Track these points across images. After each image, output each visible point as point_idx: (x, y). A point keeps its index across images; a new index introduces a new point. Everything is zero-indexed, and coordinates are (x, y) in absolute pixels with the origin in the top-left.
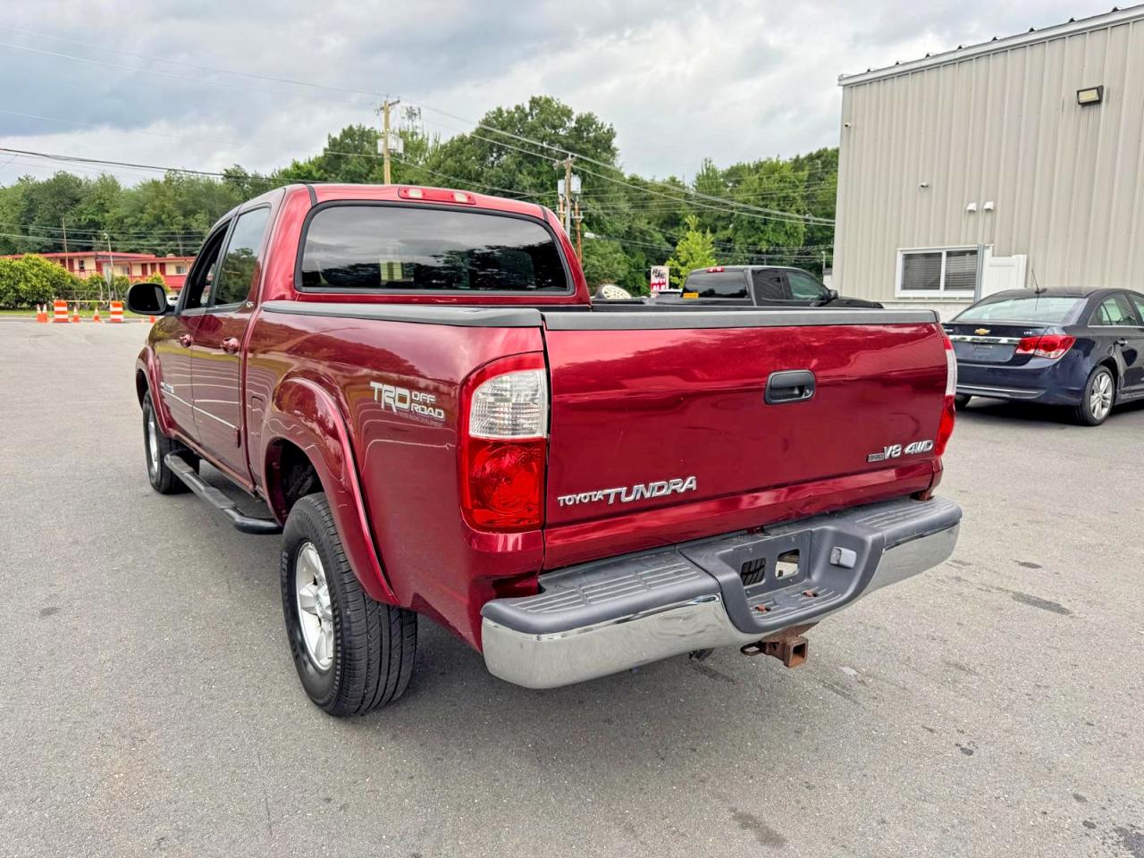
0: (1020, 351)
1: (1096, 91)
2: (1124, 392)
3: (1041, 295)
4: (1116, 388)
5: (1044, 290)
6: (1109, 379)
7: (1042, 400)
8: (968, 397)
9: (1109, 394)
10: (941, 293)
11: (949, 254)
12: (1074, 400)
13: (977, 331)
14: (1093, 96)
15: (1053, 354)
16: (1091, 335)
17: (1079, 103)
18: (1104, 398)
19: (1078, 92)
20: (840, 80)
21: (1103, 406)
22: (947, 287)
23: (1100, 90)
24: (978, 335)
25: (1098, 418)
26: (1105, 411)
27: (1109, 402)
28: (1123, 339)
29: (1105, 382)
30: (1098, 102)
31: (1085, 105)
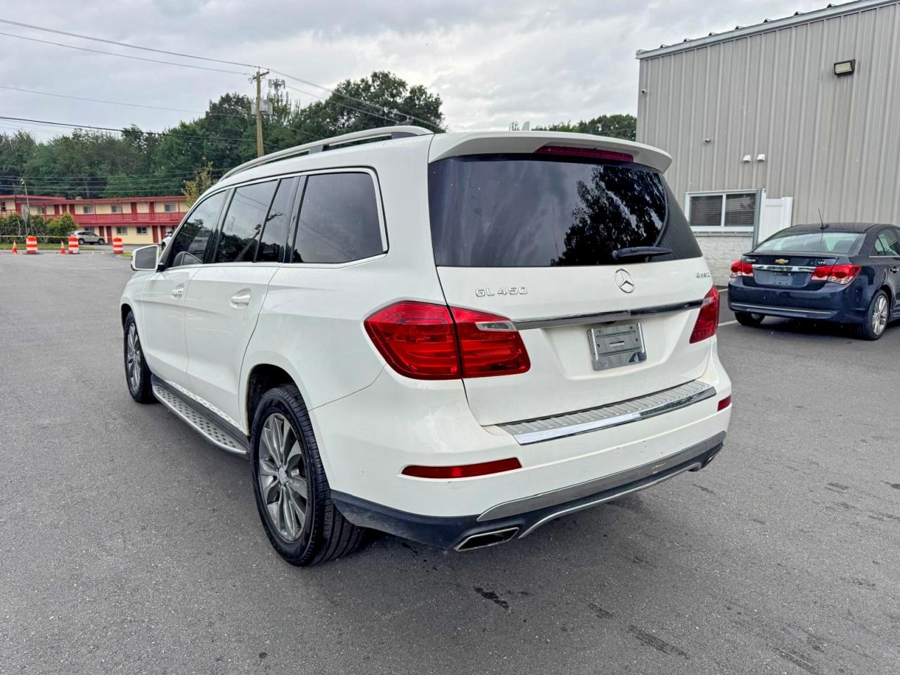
0: (815, 278)
1: (849, 63)
2: (896, 311)
3: (825, 230)
4: (889, 308)
5: (827, 226)
6: (885, 301)
7: (835, 320)
8: (763, 315)
9: (885, 314)
10: (722, 228)
11: (729, 197)
12: (859, 319)
13: (777, 261)
14: (847, 68)
15: (843, 281)
16: (872, 264)
17: (836, 74)
18: (882, 317)
19: (835, 65)
20: (637, 55)
21: (881, 323)
22: (726, 224)
23: (852, 63)
24: (778, 264)
25: (877, 334)
26: (882, 327)
27: (885, 320)
28: (895, 267)
29: (882, 303)
30: (850, 73)
31: (840, 75)
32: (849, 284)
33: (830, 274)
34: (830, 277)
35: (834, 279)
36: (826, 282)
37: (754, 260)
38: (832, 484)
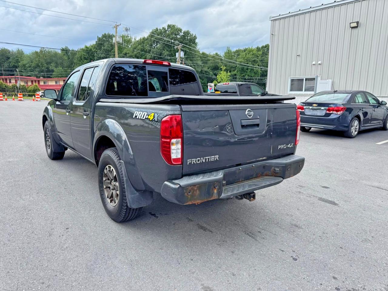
0: (328, 112)
1: (356, 23)
2: (363, 127)
3: (336, 93)
4: (360, 125)
5: (337, 91)
6: (358, 122)
7: (334, 129)
8: (310, 128)
9: (358, 127)
10: (303, 92)
11: (306, 79)
12: (346, 129)
13: (313, 105)
14: (355, 25)
15: (339, 113)
16: (352, 107)
17: (351, 27)
18: (356, 129)
19: (350, 23)
20: (270, 18)
21: (355, 131)
22: (305, 90)
23: (358, 23)
24: (314, 106)
25: (354, 135)
26: (356, 133)
27: (357, 130)
28: (363, 108)
29: (356, 123)
30: (357, 27)
31: (352, 28)
32: (341, 115)
33: (333, 110)
34: (333, 112)
35: (335, 112)
36: (332, 113)
37: (305, 105)
38: (299, 186)
